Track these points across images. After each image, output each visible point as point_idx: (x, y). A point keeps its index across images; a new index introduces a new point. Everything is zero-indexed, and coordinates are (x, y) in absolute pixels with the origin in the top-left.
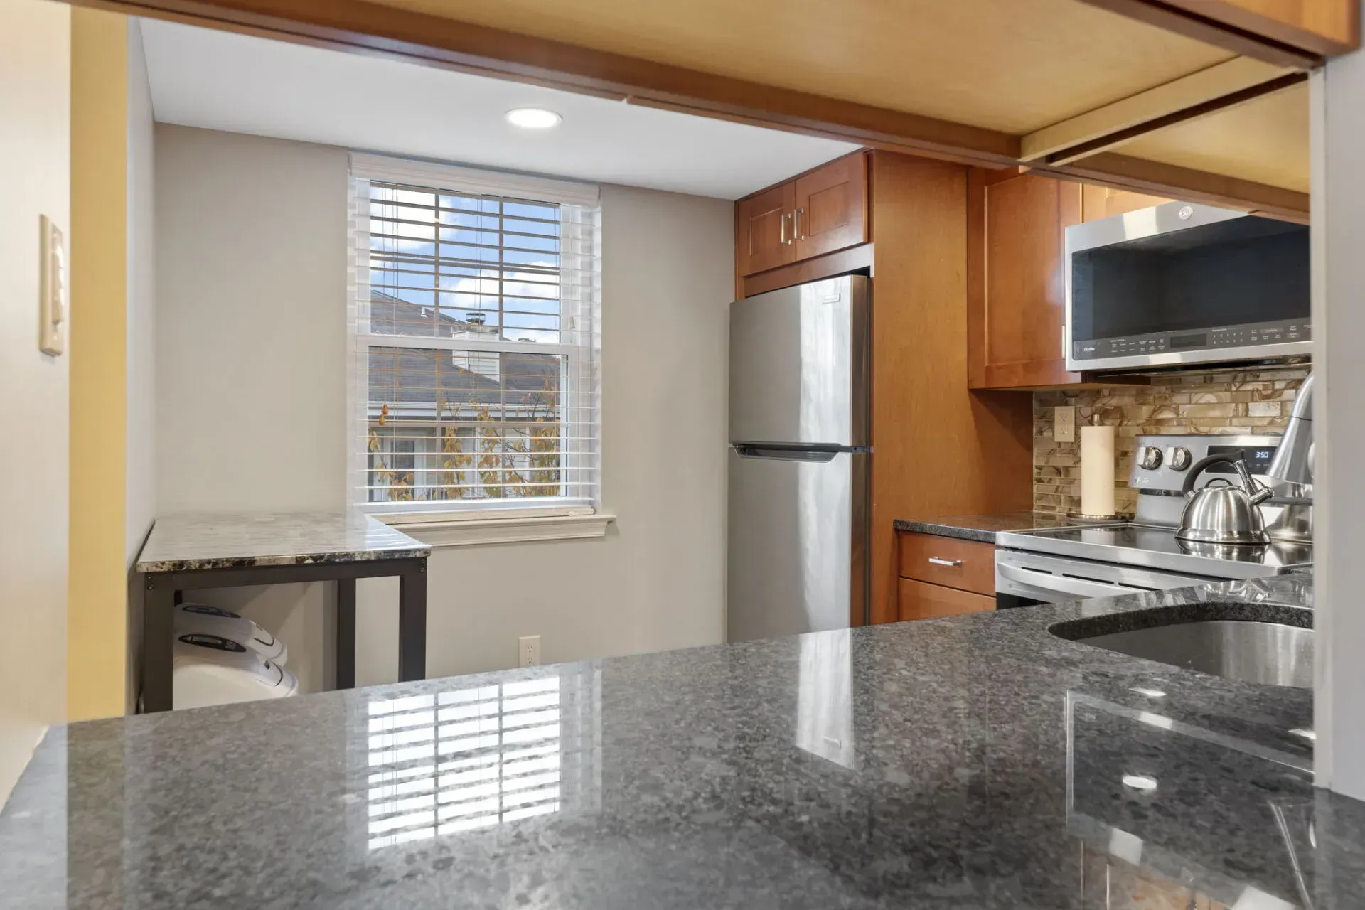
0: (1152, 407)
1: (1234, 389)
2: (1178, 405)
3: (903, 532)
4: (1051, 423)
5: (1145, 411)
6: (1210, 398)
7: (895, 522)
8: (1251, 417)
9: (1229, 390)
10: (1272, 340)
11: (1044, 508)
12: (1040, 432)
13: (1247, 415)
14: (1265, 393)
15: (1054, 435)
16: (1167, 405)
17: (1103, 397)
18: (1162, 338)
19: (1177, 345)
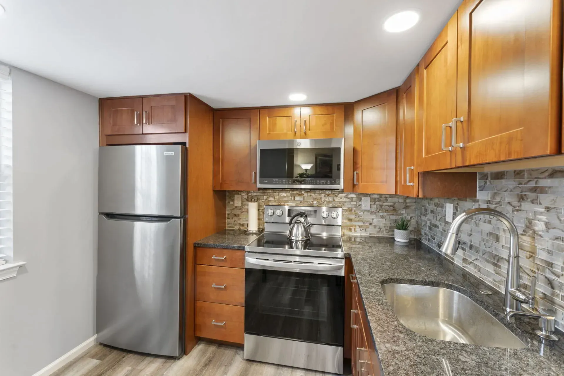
0: (267, 196)
1: (291, 192)
2: (275, 196)
3: (196, 247)
4: (233, 200)
5: (265, 197)
6: (284, 194)
7: (195, 244)
8: (296, 200)
9: (289, 192)
10: (323, 184)
11: (231, 227)
12: (229, 203)
13: (294, 200)
14: (299, 194)
15: (234, 203)
16: (272, 196)
17: (251, 192)
18: (290, 180)
19: (295, 182)
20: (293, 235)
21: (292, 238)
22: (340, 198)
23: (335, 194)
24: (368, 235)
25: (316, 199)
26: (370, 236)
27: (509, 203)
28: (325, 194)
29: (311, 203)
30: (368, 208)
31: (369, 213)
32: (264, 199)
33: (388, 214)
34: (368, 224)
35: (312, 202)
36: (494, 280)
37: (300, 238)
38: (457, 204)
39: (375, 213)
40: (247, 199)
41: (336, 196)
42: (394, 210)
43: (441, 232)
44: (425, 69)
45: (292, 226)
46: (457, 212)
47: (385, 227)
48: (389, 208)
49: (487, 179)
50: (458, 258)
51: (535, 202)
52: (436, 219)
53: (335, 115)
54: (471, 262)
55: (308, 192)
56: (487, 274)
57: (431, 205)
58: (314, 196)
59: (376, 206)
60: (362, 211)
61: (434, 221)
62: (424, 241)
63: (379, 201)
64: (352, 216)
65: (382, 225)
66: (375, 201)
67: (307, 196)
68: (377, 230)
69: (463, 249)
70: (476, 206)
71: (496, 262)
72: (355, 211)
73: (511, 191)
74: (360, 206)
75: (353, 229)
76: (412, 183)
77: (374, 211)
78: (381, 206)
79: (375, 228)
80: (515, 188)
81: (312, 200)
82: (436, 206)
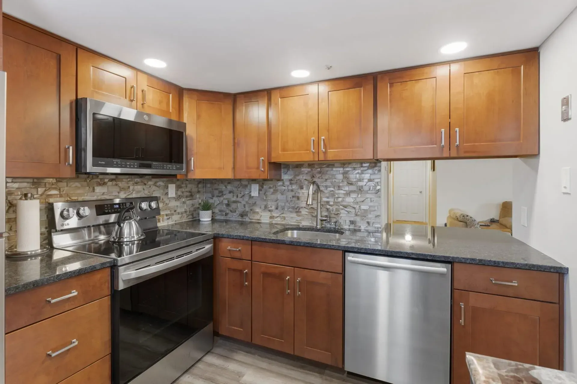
0: (44, 189)
1: (88, 181)
9: (85, 181)
10: (169, 169)
13: (94, 191)
16: (54, 188)
18: (136, 163)
19: (142, 166)
20: (126, 236)
21: (124, 240)
22: (149, 186)
23: (144, 182)
24: (174, 223)
25: (123, 189)
26: (175, 223)
28: (133, 182)
29: (117, 194)
30: (174, 195)
31: (174, 200)
32: (37, 194)
33: (188, 199)
34: (173, 212)
35: (119, 193)
36: (297, 220)
37: (136, 238)
38: (263, 184)
39: (178, 200)
41: (145, 184)
42: (191, 196)
43: (244, 205)
44: (280, 98)
45: (122, 225)
46: (262, 189)
47: (186, 212)
48: (188, 194)
49: (289, 168)
50: (265, 217)
51: (320, 178)
52: (237, 197)
53: (171, 95)
54: (278, 217)
55: (112, 180)
56: (292, 219)
57: (229, 187)
58: (120, 185)
59: (179, 193)
60: (168, 198)
61: (234, 199)
62: (218, 217)
63: (181, 187)
64: (161, 205)
65: (184, 210)
66: (178, 187)
67: (112, 185)
68: (180, 216)
69: (270, 211)
70: (280, 183)
71: (297, 210)
72: (163, 199)
73: (307, 174)
74: (167, 194)
75: (161, 219)
76: (263, 169)
77: (178, 198)
78: (183, 192)
79: (179, 214)
80: (309, 172)
81: (118, 190)
82: (236, 187)
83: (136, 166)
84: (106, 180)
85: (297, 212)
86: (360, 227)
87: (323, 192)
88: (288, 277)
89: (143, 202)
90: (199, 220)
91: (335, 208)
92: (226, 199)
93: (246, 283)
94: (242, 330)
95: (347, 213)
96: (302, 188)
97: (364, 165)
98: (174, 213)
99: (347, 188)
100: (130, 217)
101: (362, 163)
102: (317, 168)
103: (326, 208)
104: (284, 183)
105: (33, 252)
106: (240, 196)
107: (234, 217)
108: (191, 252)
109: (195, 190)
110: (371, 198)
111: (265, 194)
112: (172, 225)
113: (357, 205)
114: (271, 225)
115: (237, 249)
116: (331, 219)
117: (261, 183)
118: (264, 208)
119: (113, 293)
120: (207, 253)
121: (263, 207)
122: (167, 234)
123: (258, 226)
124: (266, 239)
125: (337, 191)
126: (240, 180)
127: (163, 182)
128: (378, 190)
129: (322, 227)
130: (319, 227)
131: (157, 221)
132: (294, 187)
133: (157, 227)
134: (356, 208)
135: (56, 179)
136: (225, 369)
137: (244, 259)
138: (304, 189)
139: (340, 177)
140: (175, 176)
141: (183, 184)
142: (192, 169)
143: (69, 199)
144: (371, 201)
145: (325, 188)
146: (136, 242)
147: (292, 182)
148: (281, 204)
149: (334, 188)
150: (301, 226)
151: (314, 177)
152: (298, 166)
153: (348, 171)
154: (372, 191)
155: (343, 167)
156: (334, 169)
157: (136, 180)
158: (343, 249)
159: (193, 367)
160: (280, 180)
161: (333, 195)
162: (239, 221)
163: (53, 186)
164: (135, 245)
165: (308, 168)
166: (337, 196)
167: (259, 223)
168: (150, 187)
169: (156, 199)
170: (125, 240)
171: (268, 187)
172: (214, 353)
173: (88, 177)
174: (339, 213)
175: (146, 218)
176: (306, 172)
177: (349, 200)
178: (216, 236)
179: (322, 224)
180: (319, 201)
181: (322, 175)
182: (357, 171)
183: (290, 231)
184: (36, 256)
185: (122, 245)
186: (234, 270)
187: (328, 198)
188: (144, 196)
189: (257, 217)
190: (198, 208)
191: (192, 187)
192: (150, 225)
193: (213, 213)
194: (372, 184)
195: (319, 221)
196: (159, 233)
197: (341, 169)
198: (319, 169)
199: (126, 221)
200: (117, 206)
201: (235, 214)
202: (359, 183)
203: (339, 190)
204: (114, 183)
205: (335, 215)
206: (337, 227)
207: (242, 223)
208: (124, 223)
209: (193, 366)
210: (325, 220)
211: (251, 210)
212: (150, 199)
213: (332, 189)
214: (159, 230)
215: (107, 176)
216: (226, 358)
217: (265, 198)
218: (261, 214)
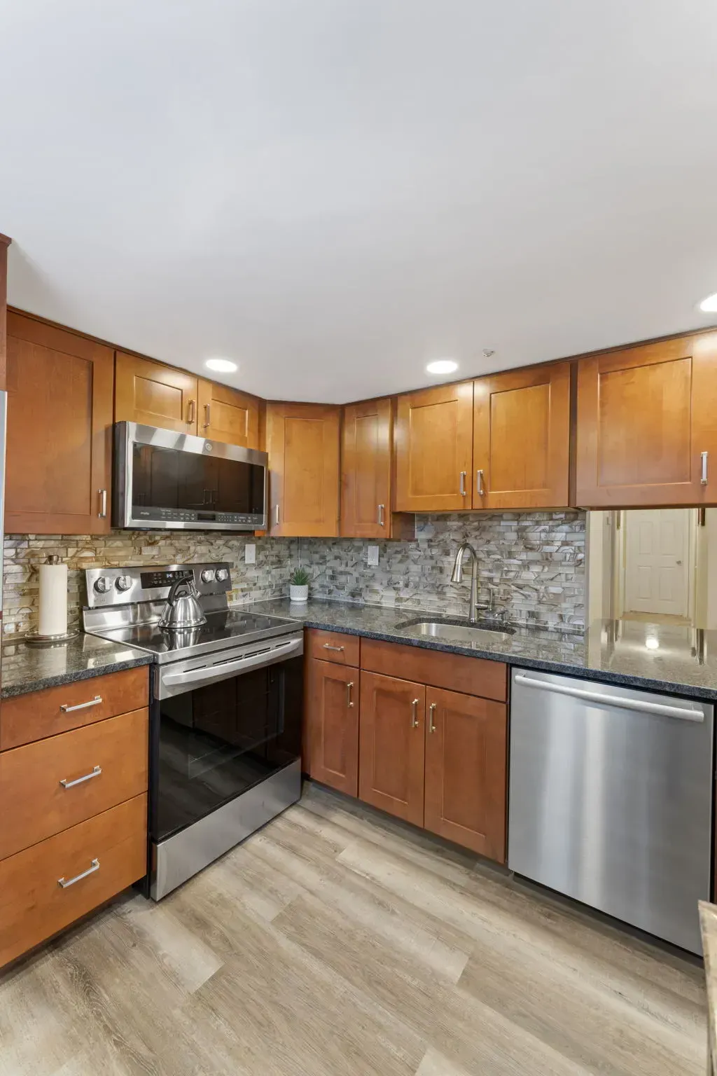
1: (133, 539)
6: (119, 543)
9: (130, 539)
10: (242, 522)
13: (141, 554)
14: (150, 541)
16: (87, 548)
17: (29, 540)
18: (194, 513)
19: (201, 518)
20: (179, 620)
22: (217, 547)
23: (210, 541)
24: (252, 602)
25: (180, 550)
26: (255, 603)
27: (454, 540)
28: (195, 542)
29: (173, 557)
30: (253, 561)
31: (254, 568)
33: (274, 566)
34: (251, 586)
35: (174, 556)
36: (439, 607)
37: (193, 622)
38: (385, 546)
39: (260, 567)
40: (14, 557)
41: (212, 544)
42: (280, 562)
43: (357, 579)
44: (413, 408)
45: (174, 604)
46: (385, 555)
47: (270, 586)
48: (274, 559)
49: (427, 520)
50: (387, 600)
51: (478, 537)
52: (347, 565)
53: (247, 412)
54: (408, 599)
55: (167, 538)
56: (430, 604)
57: (336, 551)
58: (177, 545)
59: (261, 557)
60: (246, 565)
61: (342, 568)
62: (318, 596)
63: (264, 549)
64: (233, 575)
65: (267, 584)
66: (260, 549)
67: (165, 546)
68: (262, 591)
69: (394, 589)
70: (413, 545)
71: (439, 590)
72: (237, 567)
73: (455, 531)
74: (243, 558)
75: (234, 596)
76: (382, 523)
77: (259, 565)
78: (266, 557)
79: (260, 589)
80: (460, 528)
81: (173, 552)
82: (345, 551)
83: (193, 519)
84: (157, 538)
85: (438, 593)
86: (547, 623)
87: (484, 561)
88: (416, 700)
89: (207, 570)
90: (290, 600)
91: (502, 588)
92: (331, 568)
93: (351, 703)
94: (344, 776)
95: (523, 598)
96: (449, 555)
97: (555, 517)
98: (254, 587)
99: (524, 557)
100: (186, 593)
101: (551, 514)
102: (473, 522)
103: (488, 589)
104: (418, 546)
105: (58, 637)
106: (350, 563)
107: (343, 597)
108: (268, 649)
109: (285, 553)
110: (567, 574)
111: (388, 562)
112: (250, 605)
113: (542, 585)
114: (398, 612)
115: (339, 647)
116: (496, 606)
117: (382, 545)
118: (386, 585)
119: (152, 702)
120: (293, 652)
121: (385, 582)
122: (242, 619)
123: (376, 612)
124: (382, 635)
125: (506, 561)
126: (351, 539)
127: (238, 540)
128: (581, 560)
129: (480, 620)
130: (474, 619)
131: (228, 597)
132: (435, 552)
133: (227, 608)
134: (541, 590)
135: (91, 536)
136: (315, 835)
137: (347, 664)
138: (451, 556)
139: (512, 536)
140: (252, 532)
141: (266, 543)
142: (277, 522)
143: (107, 564)
144: (567, 580)
145: (486, 555)
146: (193, 629)
147: (433, 544)
148: (414, 579)
149: (502, 555)
150: (444, 616)
151: (467, 536)
152: (443, 517)
153: (526, 527)
154: (569, 561)
155: (517, 520)
156: (502, 523)
157: (199, 537)
158: (507, 661)
159: (269, 826)
160: (412, 539)
161: (498, 566)
162: (348, 603)
163: (87, 546)
164: (192, 634)
165: (458, 521)
166: (506, 569)
167: (380, 608)
168: (219, 548)
169: (226, 566)
170: (179, 626)
171: (394, 550)
172: (302, 807)
173: (133, 534)
174: (509, 597)
175: (211, 594)
176: (455, 527)
177: (529, 576)
178: (307, 625)
179: (479, 615)
180: (475, 576)
181: (480, 534)
182: (543, 527)
183: (425, 624)
184: (61, 642)
185: (174, 633)
186: (335, 681)
187: (490, 571)
188: (209, 561)
189: (376, 598)
190: (290, 580)
191: (281, 549)
192: (216, 604)
193: (310, 588)
194: (569, 549)
195: (474, 610)
196: (231, 616)
197: (515, 523)
198: (476, 524)
199: (181, 598)
200: (171, 576)
201: (342, 592)
202: (544, 547)
203: (510, 558)
204: (169, 542)
205: (502, 600)
206: (504, 622)
207: (353, 607)
208: (177, 601)
209: (268, 822)
210: (485, 609)
211: (367, 587)
212: (218, 566)
213: (499, 557)
214: (231, 613)
215: (160, 533)
216: (319, 817)
217: (388, 569)
218: (382, 593)
